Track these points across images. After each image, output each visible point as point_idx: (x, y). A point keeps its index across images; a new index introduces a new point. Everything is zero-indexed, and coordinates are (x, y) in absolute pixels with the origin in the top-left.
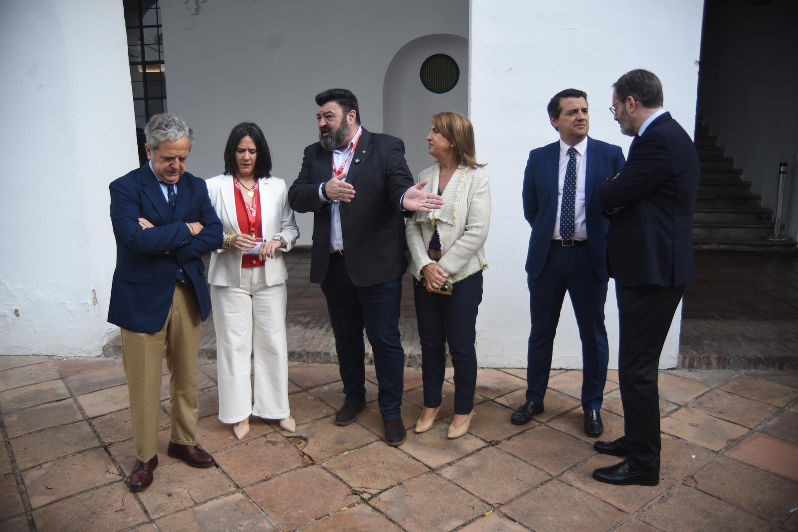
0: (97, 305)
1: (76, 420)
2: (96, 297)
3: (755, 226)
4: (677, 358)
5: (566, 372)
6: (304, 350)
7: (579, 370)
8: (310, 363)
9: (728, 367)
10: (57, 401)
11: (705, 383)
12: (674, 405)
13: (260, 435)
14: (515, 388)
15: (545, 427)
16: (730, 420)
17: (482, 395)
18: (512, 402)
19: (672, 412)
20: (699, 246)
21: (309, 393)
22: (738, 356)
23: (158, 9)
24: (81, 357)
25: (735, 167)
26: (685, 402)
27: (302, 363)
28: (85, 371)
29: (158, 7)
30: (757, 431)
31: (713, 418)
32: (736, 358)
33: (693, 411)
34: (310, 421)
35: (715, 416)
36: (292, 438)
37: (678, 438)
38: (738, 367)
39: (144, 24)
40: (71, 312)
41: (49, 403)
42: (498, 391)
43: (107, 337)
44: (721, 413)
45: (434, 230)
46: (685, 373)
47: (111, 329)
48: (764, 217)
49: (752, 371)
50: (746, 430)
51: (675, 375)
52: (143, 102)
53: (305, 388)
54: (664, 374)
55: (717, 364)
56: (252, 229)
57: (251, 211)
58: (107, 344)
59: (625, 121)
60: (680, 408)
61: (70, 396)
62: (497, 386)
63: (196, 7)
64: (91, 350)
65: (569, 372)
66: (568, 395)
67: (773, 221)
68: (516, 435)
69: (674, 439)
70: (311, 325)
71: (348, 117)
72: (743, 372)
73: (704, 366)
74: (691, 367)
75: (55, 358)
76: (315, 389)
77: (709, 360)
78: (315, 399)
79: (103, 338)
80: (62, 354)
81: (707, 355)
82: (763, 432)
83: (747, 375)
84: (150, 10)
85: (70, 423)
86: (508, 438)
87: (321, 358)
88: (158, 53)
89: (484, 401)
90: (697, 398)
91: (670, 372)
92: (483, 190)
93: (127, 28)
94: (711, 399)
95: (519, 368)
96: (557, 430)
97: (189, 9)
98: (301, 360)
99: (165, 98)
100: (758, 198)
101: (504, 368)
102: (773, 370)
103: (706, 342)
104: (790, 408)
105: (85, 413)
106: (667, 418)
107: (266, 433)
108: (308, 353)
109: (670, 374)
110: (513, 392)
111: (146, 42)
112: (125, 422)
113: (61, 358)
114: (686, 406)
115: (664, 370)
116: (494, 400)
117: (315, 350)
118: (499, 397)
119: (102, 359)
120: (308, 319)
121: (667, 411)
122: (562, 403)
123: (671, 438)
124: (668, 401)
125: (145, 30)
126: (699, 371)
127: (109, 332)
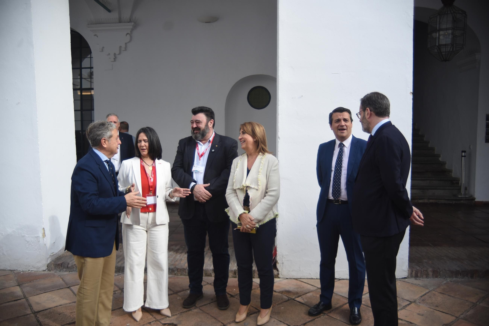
0: (45, 237)
1: (26, 314)
2: (45, 233)
3: (450, 188)
4: (408, 271)
5: (339, 280)
6: (175, 267)
7: (347, 279)
8: (179, 275)
9: (439, 276)
10: (15, 301)
11: (425, 287)
12: (407, 301)
13: (147, 323)
14: (307, 291)
15: (327, 317)
16: (444, 311)
17: (287, 296)
18: (306, 300)
19: (406, 306)
20: (417, 200)
21: (178, 295)
22: (445, 270)
23: (92, 58)
24: (32, 271)
25: (435, 153)
26: (414, 299)
27: (174, 275)
28: (35, 281)
29: (92, 57)
30: (461, 319)
31: (432, 310)
32: (444, 271)
33: (419, 305)
34: (179, 313)
35: (433, 308)
36: (167, 325)
37: (411, 323)
38: (445, 277)
39: (83, 67)
40: (28, 242)
41: (9, 302)
42: (297, 293)
43: (50, 259)
44: (437, 306)
45: (245, 193)
46: (413, 280)
47: (53, 253)
48: (455, 183)
49: (454, 279)
50: (454, 318)
51: (407, 282)
52: (80, 112)
53: (176, 292)
54: (400, 281)
55: (433, 275)
56: (151, 189)
57: (151, 179)
58: (50, 263)
59: (364, 123)
60: (411, 303)
61: (23, 297)
62: (296, 290)
63: (114, 57)
64: (40, 266)
65: (341, 281)
66: (341, 296)
67: (460, 185)
68: (309, 322)
69: (409, 324)
70: (180, 251)
71: (209, 123)
72: (449, 280)
73: (424, 276)
74: (416, 277)
75: (15, 272)
76: (182, 292)
77: (427, 272)
78: (182, 299)
79: (48, 259)
80: (20, 269)
81: (426, 269)
82: (465, 319)
83: (451, 281)
84: (86, 59)
85: (22, 316)
86: (304, 324)
87: (186, 272)
88: (90, 83)
89: (288, 300)
90: (421, 297)
91: (403, 280)
92: (275, 168)
93: (73, 69)
94: (430, 297)
95: (310, 279)
96: (335, 318)
97: (110, 58)
98: (173, 273)
99: (93, 110)
100: (450, 171)
101: (300, 278)
102: (467, 278)
103: (425, 261)
104: (480, 303)
105: (33, 309)
106: (403, 310)
107: (150, 321)
108: (178, 269)
109: (404, 281)
110: (306, 293)
111: (83, 77)
112: (59, 314)
113: (20, 272)
114: (415, 302)
115: (400, 279)
116: (295, 299)
117: (182, 267)
118: (298, 297)
119: (46, 272)
120: (178, 247)
121: (403, 306)
122: (337, 301)
123: (406, 323)
124: (403, 299)
125: (83, 70)
126: (421, 279)
127: (52, 255)
